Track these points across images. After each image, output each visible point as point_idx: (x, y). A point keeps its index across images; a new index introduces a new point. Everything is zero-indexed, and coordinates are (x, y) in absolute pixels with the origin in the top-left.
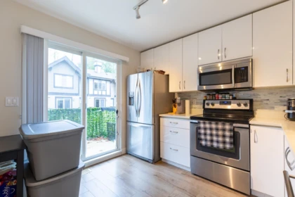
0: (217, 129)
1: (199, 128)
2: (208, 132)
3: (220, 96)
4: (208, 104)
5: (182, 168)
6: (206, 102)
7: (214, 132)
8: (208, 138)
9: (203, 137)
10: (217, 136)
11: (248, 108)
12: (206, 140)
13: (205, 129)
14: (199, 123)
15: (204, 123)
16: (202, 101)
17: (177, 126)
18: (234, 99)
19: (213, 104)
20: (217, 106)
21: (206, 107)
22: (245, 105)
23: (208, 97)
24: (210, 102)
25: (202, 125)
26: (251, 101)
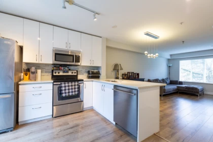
0: (72, 86)
1: (61, 87)
2: (67, 88)
3: (62, 68)
4: (55, 73)
5: (42, 119)
6: (54, 71)
7: (70, 87)
8: (67, 91)
9: (63, 92)
10: (72, 89)
11: (76, 74)
12: (65, 93)
13: (65, 87)
14: (61, 84)
15: (65, 83)
16: (51, 71)
17: (41, 89)
18: (69, 70)
19: (59, 73)
20: (61, 74)
21: (54, 74)
22: (75, 73)
23: (55, 68)
24: (57, 71)
25: (63, 85)
26: (77, 71)
